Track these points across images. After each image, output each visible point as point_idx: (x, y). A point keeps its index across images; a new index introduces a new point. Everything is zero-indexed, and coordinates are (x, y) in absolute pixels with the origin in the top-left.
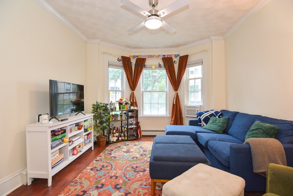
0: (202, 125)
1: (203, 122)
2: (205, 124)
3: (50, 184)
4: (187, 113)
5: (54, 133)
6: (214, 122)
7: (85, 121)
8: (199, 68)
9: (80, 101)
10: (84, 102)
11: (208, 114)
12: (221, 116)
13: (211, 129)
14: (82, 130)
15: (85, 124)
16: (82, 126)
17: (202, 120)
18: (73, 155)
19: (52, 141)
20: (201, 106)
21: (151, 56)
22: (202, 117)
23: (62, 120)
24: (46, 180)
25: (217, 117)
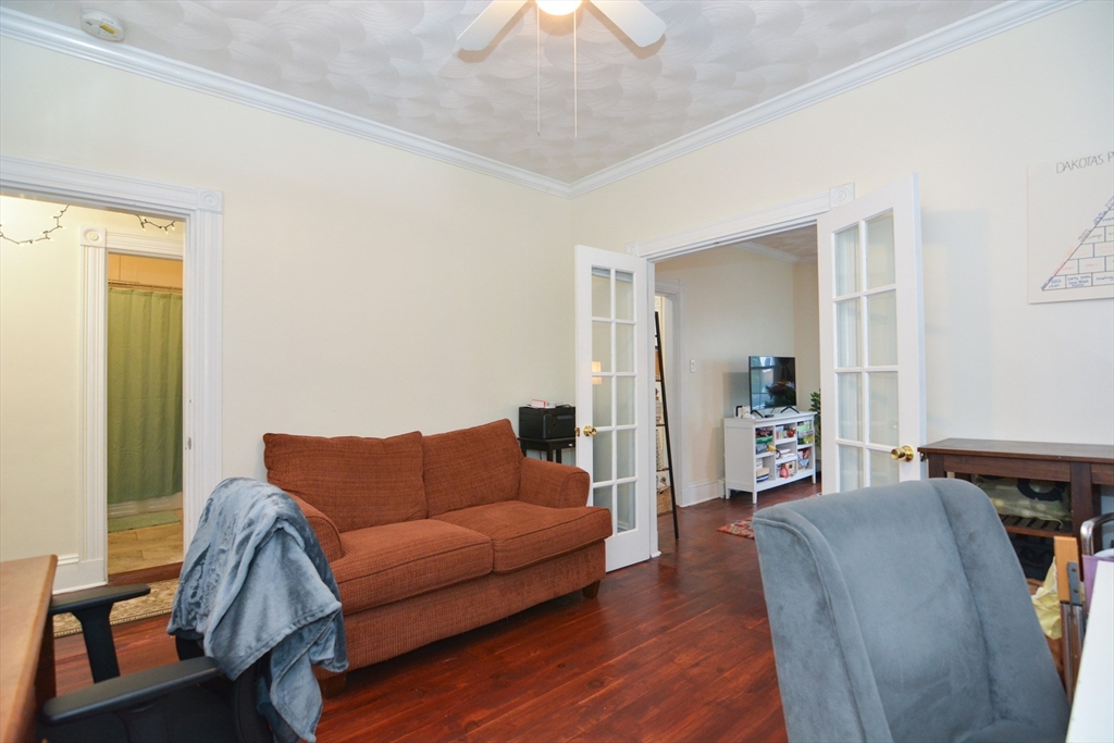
3: (755, 501)
5: (759, 432)
7: (799, 423)
9: (784, 385)
10: (795, 393)
14: (795, 439)
15: (800, 429)
16: (794, 432)
18: (781, 476)
19: (758, 443)
23: (766, 417)
24: (751, 494)
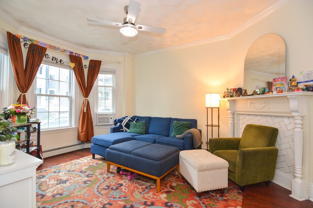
0: (124, 131)
1: (125, 127)
2: (127, 129)
4: (98, 121)
6: (135, 127)
8: (110, 76)
11: (127, 120)
12: (137, 121)
13: (137, 132)
17: (123, 126)
20: (113, 113)
21: (54, 48)
22: (124, 124)
25: (134, 122)
